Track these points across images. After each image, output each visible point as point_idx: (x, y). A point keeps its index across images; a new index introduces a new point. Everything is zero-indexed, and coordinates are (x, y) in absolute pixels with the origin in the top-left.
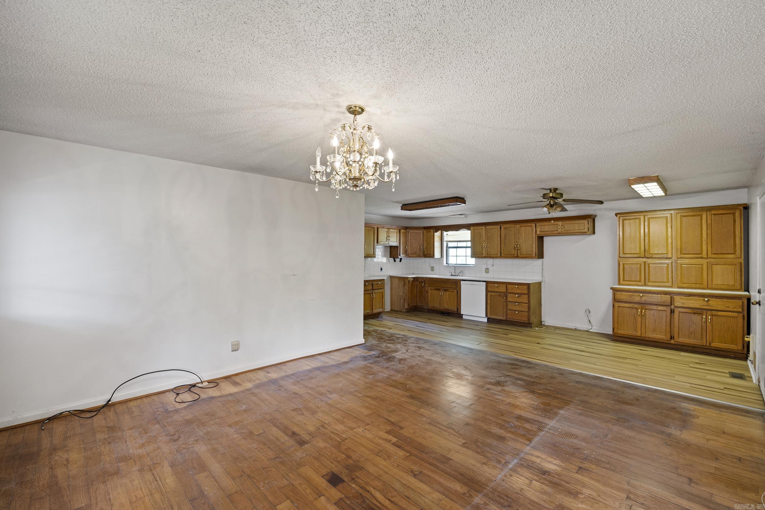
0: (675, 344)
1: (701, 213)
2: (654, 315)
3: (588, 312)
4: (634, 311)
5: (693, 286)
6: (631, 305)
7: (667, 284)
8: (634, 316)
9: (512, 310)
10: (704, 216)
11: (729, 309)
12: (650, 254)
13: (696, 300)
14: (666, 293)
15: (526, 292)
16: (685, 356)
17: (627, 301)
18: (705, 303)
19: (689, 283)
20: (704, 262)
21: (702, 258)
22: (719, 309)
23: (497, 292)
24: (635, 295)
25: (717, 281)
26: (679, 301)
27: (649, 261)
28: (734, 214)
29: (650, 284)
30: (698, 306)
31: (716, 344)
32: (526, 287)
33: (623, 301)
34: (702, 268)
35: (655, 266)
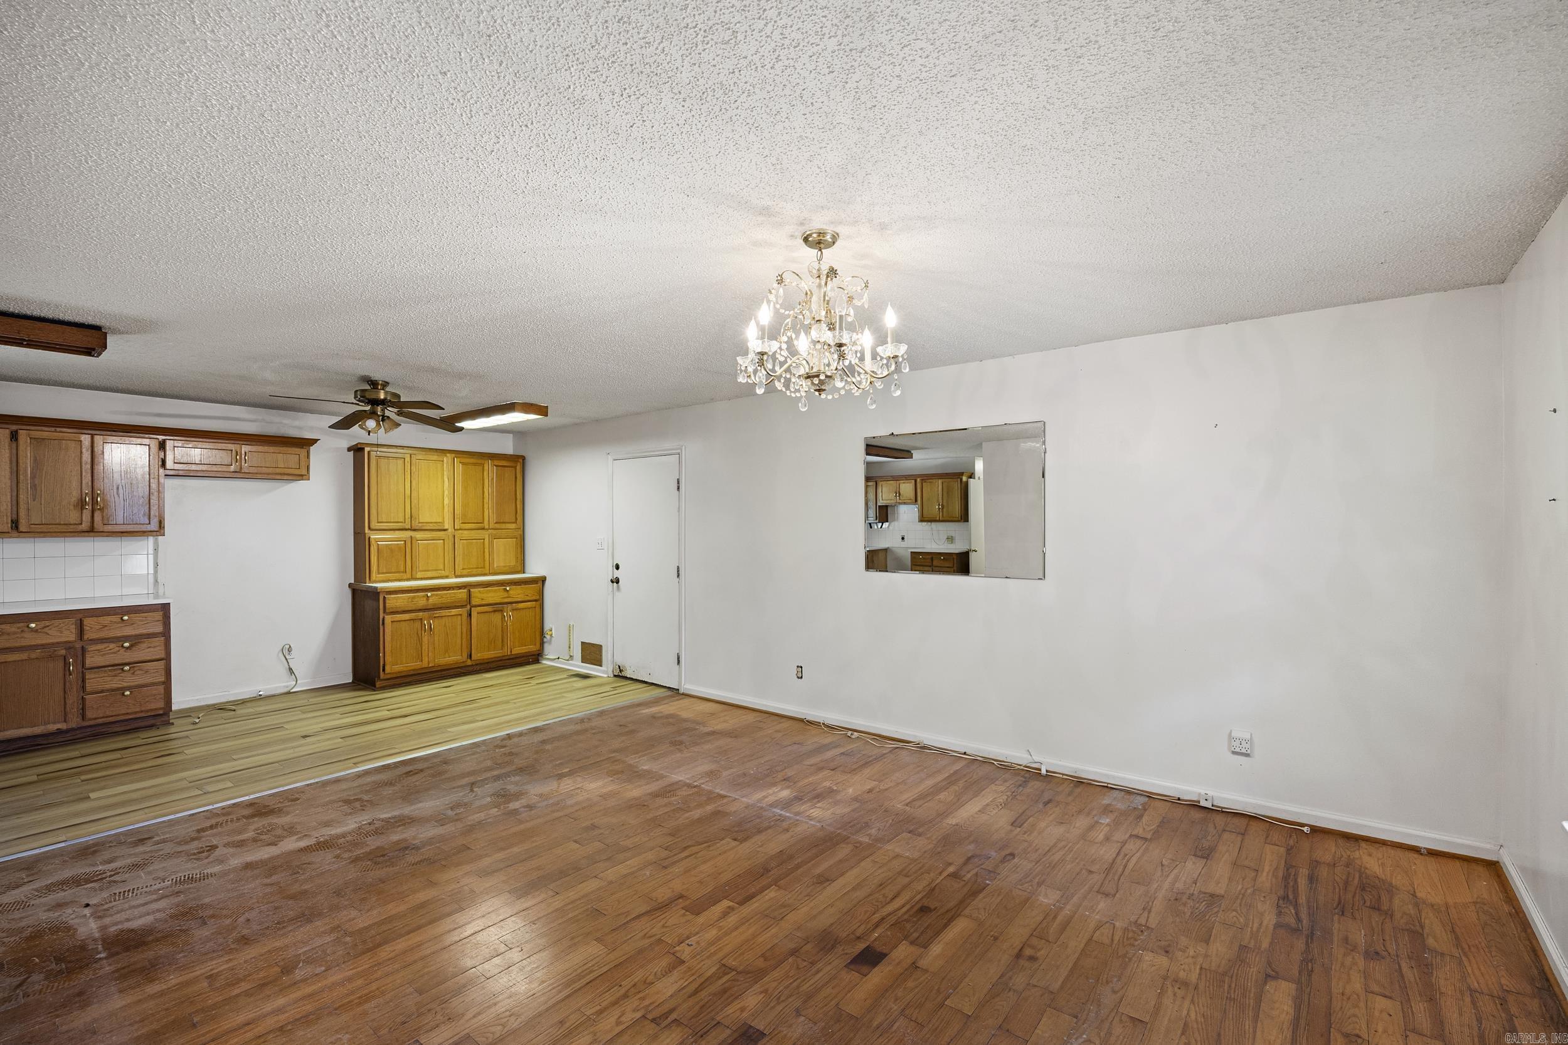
0: (472, 665)
1: (482, 461)
2: (445, 625)
3: (286, 652)
4: (418, 624)
5: (474, 571)
6: (413, 615)
7: (443, 573)
8: (417, 633)
9: (102, 692)
10: (486, 467)
11: (529, 598)
12: (419, 523)
13: (495, 591)
14: (460, 587)
15: (159, 628)
16: (496, 677)
17: (407, 609)
18: (506, 595)
19: (469, 568)
20: (485, 535)
21: (483, 529)
22: (519, 600)
23: (36, 647)
24: (418, 596)
25: (498, 563)
26: (478, 595)
27: (418, 535)
28: (515, 467)
29: (419, 575)
30: (498, 601)
31: (518, 650)
32: (158, 615)
33: (399, 610)
34: (484, 543)
35: (428, 543)
